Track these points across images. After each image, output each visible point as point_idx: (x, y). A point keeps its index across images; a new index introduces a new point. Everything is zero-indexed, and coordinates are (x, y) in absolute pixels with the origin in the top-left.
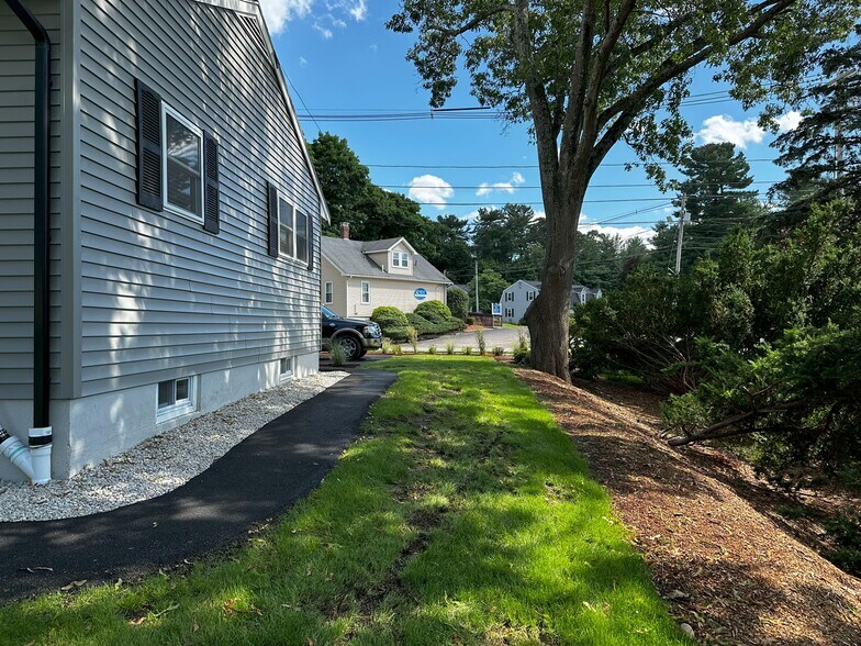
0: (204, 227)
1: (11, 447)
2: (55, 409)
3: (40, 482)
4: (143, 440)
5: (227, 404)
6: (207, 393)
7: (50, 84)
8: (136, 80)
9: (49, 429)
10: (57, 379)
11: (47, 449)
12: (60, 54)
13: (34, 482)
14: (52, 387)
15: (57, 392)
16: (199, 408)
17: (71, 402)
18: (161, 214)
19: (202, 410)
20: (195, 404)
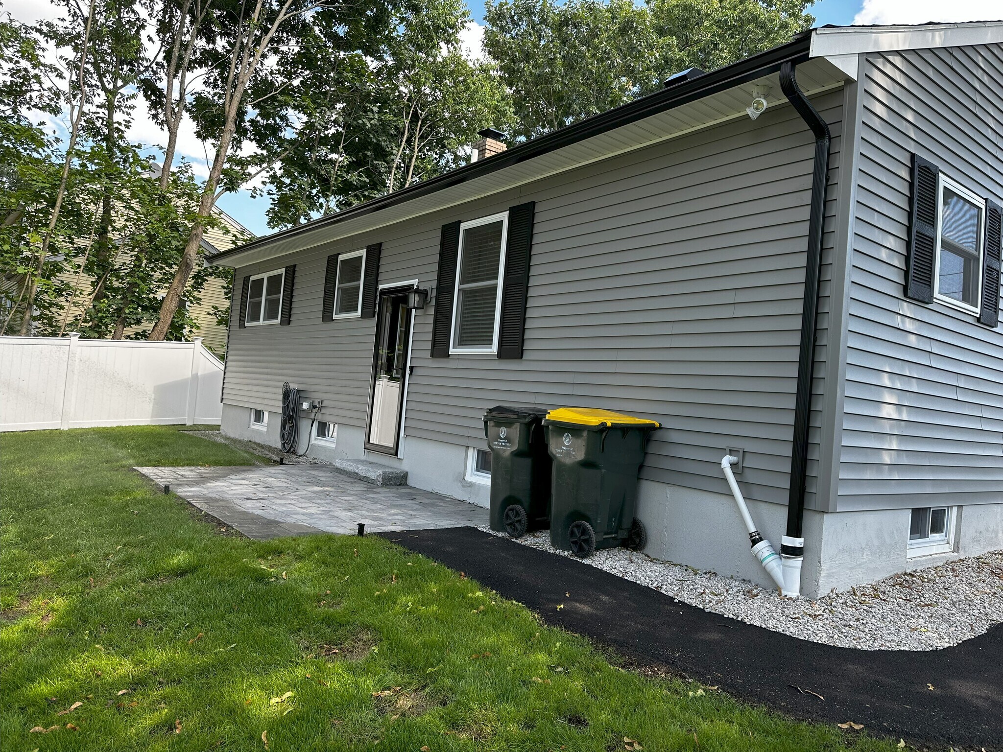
0: (978, 320)
1: (764, 551)
2: (809, 520)
3: (790, 594)
4: (892, 574)
5: (992, 550)
6: (968, 532)
7: (827, 180)
8: (913, 156)
9: (801, 540)
10: (813, 488)
11: (797, 562)
12: (840, 147)
13: (784, 593)
14: (807, 496)
15: (812, 503)
16: (956, 549)
17: (826, 516)
18: (930, 306)
19: (961, 552)
20: (952, 542)
